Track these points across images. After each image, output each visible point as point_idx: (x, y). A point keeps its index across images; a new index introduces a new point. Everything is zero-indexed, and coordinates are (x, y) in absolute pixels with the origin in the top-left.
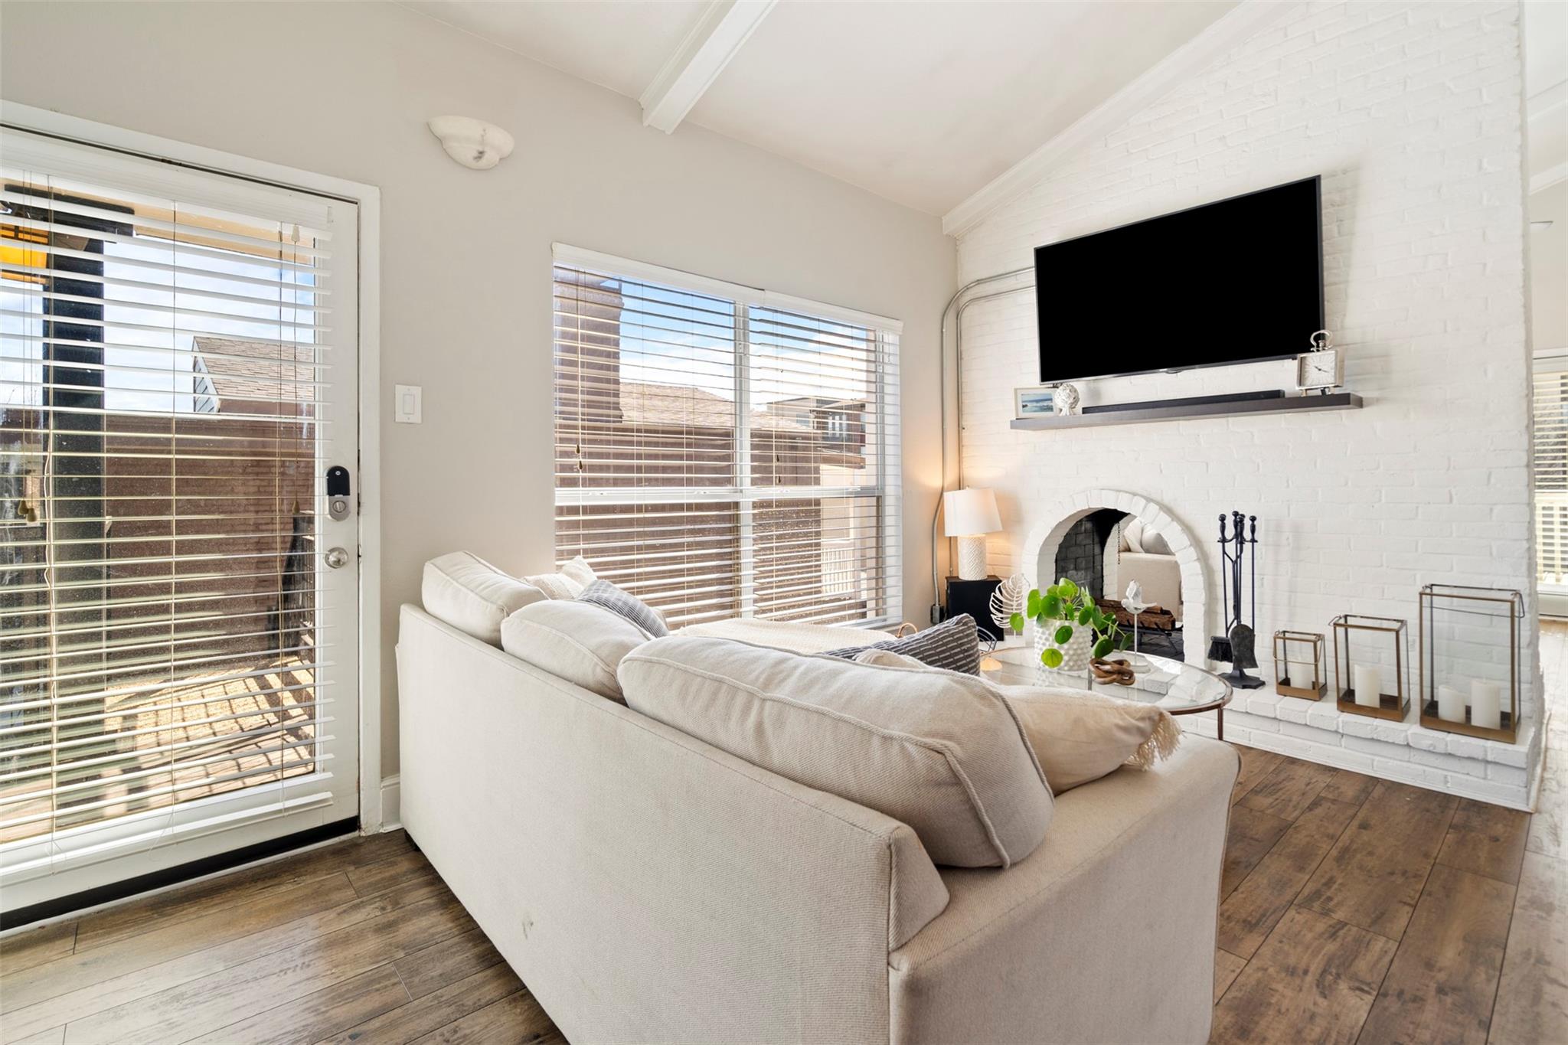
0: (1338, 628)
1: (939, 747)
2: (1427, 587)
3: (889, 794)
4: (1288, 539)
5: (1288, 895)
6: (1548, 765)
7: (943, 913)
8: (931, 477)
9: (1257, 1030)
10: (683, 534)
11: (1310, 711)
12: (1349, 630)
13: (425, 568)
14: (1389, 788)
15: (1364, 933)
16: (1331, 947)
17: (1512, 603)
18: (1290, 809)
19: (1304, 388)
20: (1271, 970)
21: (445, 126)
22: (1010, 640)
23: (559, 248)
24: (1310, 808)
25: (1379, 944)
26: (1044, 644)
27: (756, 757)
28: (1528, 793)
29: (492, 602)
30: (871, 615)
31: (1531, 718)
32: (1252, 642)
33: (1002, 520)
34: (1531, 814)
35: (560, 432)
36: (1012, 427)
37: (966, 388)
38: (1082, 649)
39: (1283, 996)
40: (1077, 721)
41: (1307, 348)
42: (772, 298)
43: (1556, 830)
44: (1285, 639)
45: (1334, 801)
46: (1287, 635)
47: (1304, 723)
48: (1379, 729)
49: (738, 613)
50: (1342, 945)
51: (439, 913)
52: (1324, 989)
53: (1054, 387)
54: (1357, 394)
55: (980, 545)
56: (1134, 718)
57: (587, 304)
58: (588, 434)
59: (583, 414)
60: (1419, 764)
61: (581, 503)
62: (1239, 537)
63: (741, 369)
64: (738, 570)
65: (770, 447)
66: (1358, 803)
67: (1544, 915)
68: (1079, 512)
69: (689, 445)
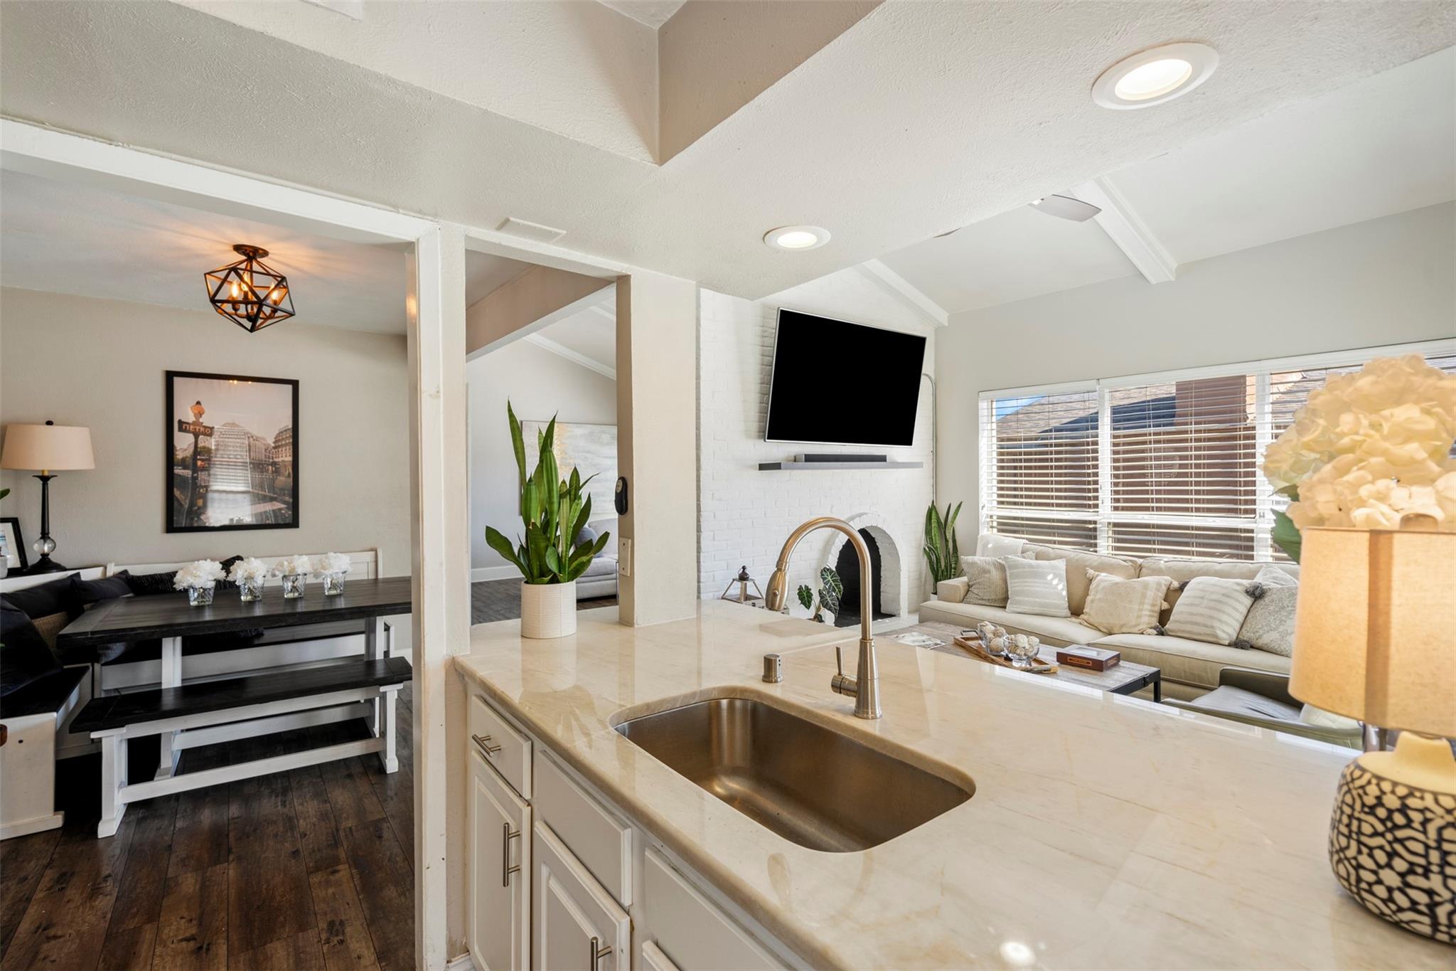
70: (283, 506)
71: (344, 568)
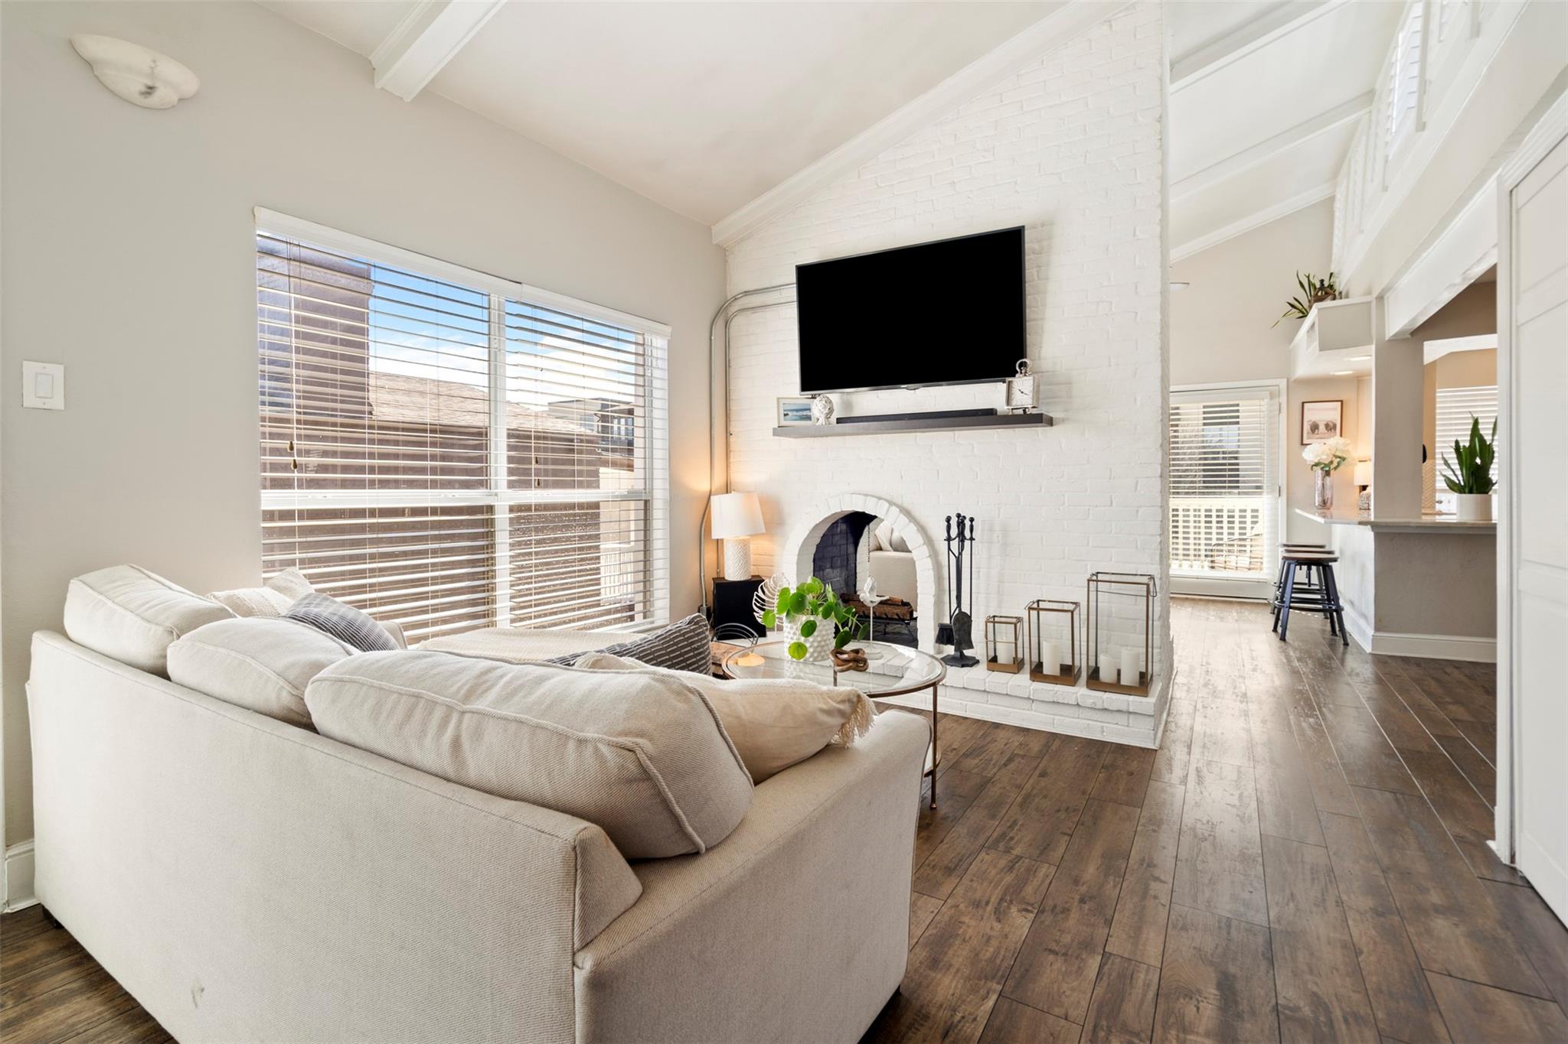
0: (1031, 611)
1: (630, 745)
2: (1093, 575)
3: (582, 797)
4: (998, 537)
5: (981, 841)
6: (1171, 711)
7: (634, 905)
8: (699, 481)
9: (945, 959)
10: (427, 540)
11: (1010, 683)
12: (1041, 612)
13: (71, 586)
14: (1064, 741)
15: (1034, 863)
16: (1009, 879)
17: (1148, 585)
18: (991, 767)
19: (1010, 408)
20: (962, 906)
21: (95, 47)
22: (771, 636)
23: (262, 214)
24: (1005, 765)
25: (1044, 870)
26: (792, 638)
27: (451, 774)
28: (1155, 735)
29: (157, 624)
30: (639, 618)
31: (1160, 675)
32: (970, 626)
33: (765, 523)
34: (1156, 750)
35: (270, 427)
36: (774, 434)
37: (733, 396)
38: (825, 641)
39: (968, 926)
40: (786, 709)
41: (1013, 374)
42: (528, 292)
43: (1170, 761)
44: (994, 623)
45: (1023, 757)
46: (996, 619)
47: (983, 689)
48: (1059, 693)
49: (492, 622)
50: (1017, 875)
51: (84, 997)
52: (1000, 915)
53: (812, 398)
54: (1048, 414)
55: (744, 546)
56: (835, 701)
57: (302, 281)
58: (304, 429)
59: (298, 406)
60: (1085, 719)
61: (296, 507)
62: (961, 534)
63: (496, 366)
64: (493, 577)
65: (528, 449)
66: (1041, 755)
67: (1157, 829)
68: (833, 515)
69: (434, 444)
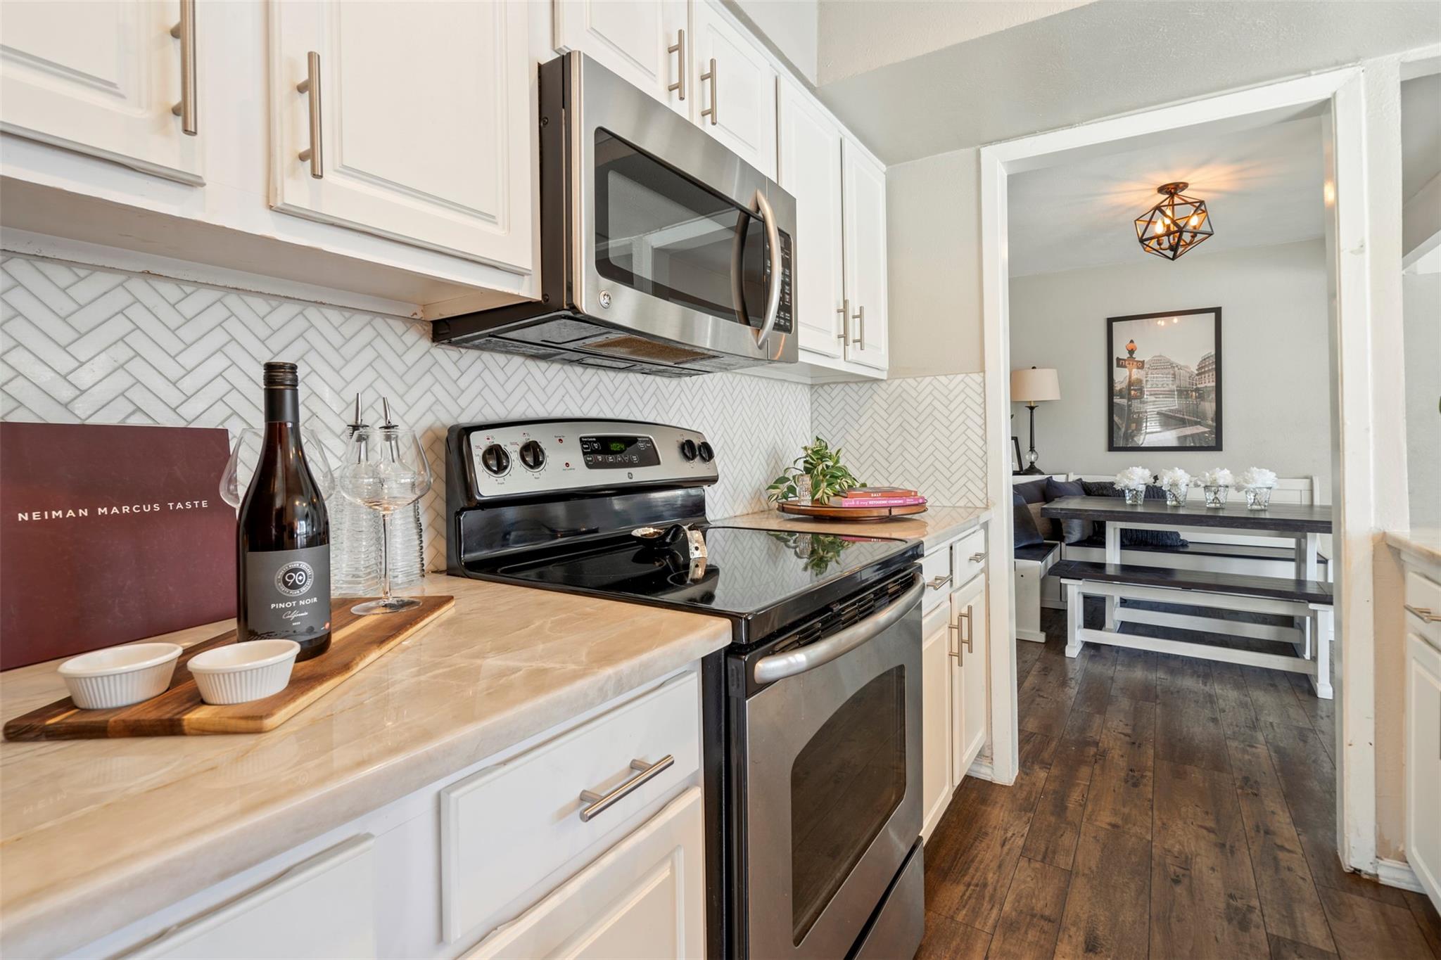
70: (1207, 430)
71: (1269, 483)
